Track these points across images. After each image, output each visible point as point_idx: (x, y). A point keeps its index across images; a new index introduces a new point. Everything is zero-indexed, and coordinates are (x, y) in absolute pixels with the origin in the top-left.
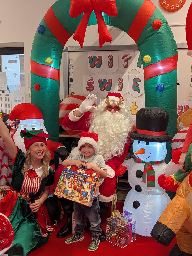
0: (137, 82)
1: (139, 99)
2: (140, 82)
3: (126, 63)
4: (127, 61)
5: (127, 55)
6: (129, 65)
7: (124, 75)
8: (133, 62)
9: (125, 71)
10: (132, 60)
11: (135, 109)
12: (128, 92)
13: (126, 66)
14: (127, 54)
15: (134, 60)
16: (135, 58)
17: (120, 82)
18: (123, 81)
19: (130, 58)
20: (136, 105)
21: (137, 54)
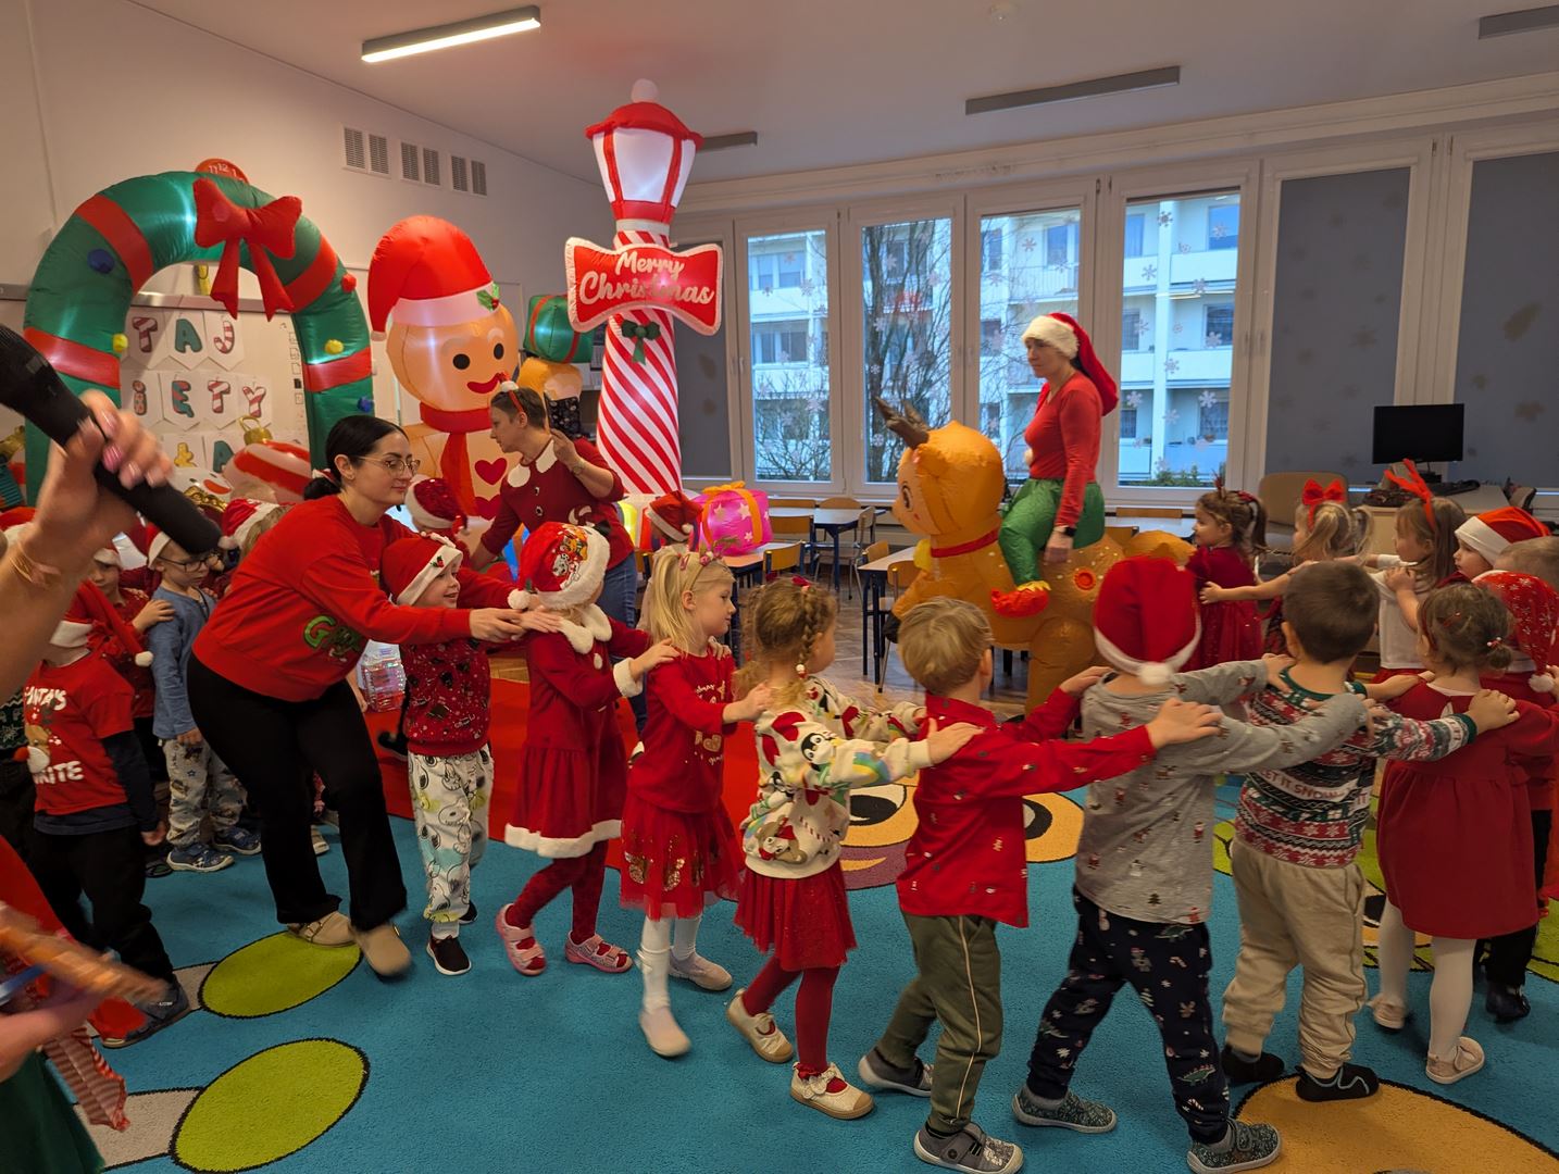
0: (182, 390)
1: (193, 433)
2: (189, 388)
3: (145, 342)
4: (147, 334)
5: (144, 320)
6: (156, 344)
7: (146, 372)
8: (163, 339)
9: (148, 360)
10: (161, 334)
11: (188, 461)
12: (165, 419)
13: (148, 349)
14: (145, 315)
15: (164, 335)
16: (167, 329)
17: (138, 392)
18: (144, 389)
19: (155, 328)
20: (187, 451)
21: (170, 317)
